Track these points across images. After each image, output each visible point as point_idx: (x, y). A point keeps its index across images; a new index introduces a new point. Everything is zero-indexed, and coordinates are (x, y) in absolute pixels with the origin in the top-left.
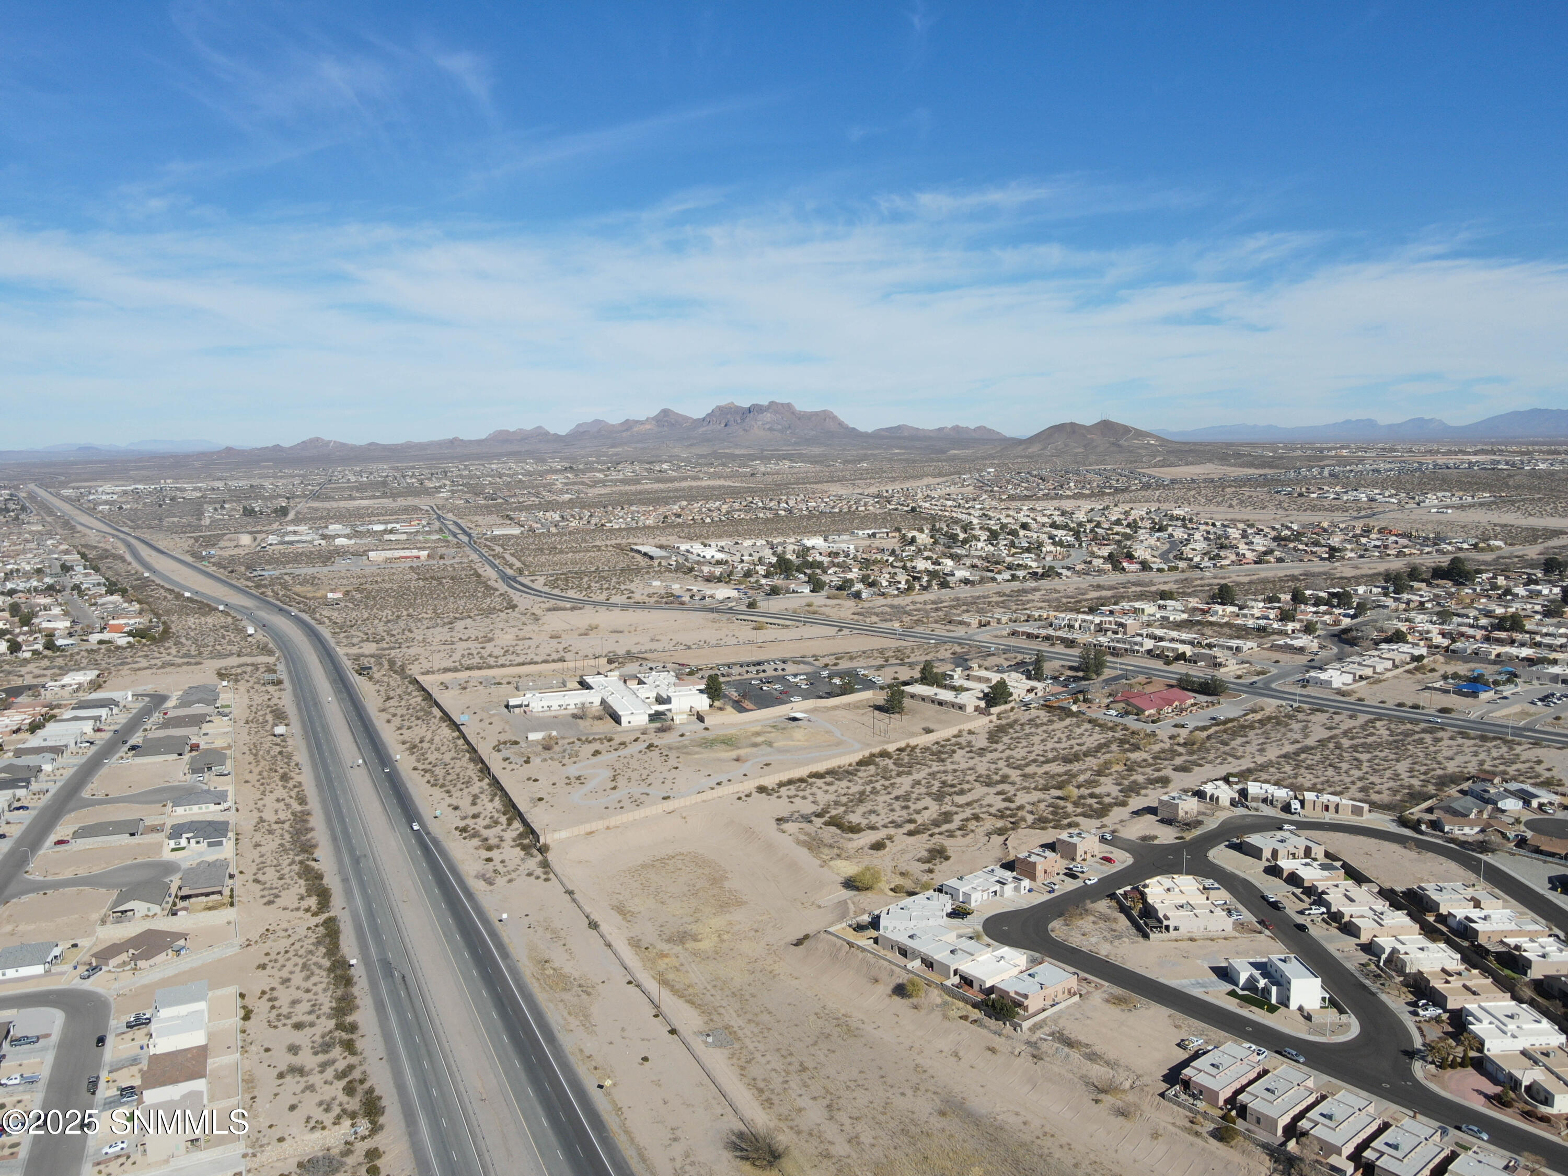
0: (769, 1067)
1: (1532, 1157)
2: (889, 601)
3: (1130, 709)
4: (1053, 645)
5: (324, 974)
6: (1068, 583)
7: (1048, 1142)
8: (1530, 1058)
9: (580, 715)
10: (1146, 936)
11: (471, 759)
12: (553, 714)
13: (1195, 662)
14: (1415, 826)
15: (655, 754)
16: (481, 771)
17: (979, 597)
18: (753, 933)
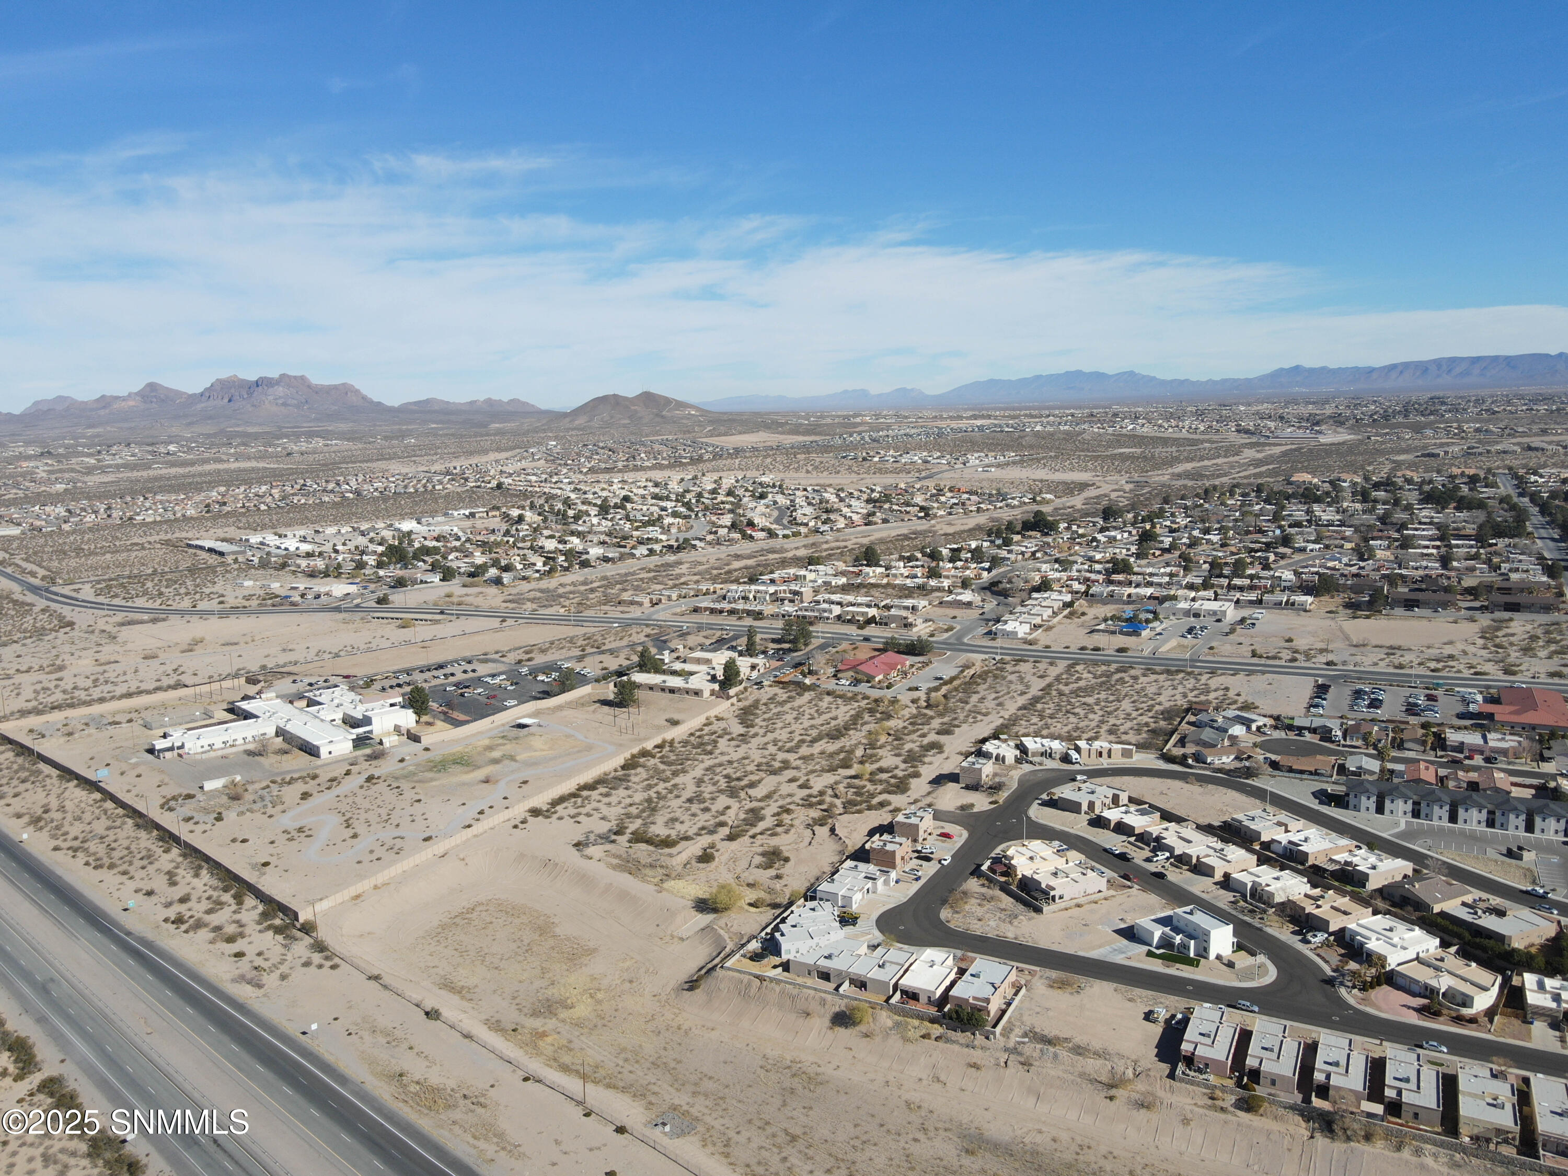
0: (754, 1145)
1: (1501, 1061)
2: (533, 585)
3: (859, 677)
4: (740, 618)
5: (85, 1162)
6: (706, 554)
7: (1089, 1156)
8: (1429, 966)
9: (257, 752)
10: (1038, 910)
11: (138, 826)
12: (220, 753)
13: (886, 624)
14: (1182, 760)
15: (381, 787)
16: (161, 839)
17: (626, 575)
18: (627, 985)
